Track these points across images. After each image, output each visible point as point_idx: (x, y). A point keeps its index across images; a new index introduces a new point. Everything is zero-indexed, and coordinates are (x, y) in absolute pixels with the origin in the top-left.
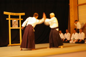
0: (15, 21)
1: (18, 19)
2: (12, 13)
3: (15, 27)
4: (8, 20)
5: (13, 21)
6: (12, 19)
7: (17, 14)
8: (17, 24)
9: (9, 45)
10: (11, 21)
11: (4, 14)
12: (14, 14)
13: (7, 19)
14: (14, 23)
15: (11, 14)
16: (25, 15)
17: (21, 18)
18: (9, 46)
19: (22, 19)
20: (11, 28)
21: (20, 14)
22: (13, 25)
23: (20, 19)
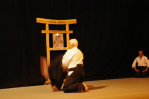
0: (57, 35)
1: (63, 32)
2: (51, 20)
3: (58, 47)
4: (45, 34)
5: (53, 35)
6: (51, 32)
7: (61, 22)
8: (61, 42)
9: (47, 82)
10: (51, 35)
11: (38, 22)
12: (57, 22)
13: (43, 32)
14: (56, 39)
15: (51, 22)
16: (76, 23)
17: (70, 29)
18: (47, 84)
19: (72, 32)
20: (51, 49)
21: (68, 22)
22: (55, 43)
23: (68, 32)
